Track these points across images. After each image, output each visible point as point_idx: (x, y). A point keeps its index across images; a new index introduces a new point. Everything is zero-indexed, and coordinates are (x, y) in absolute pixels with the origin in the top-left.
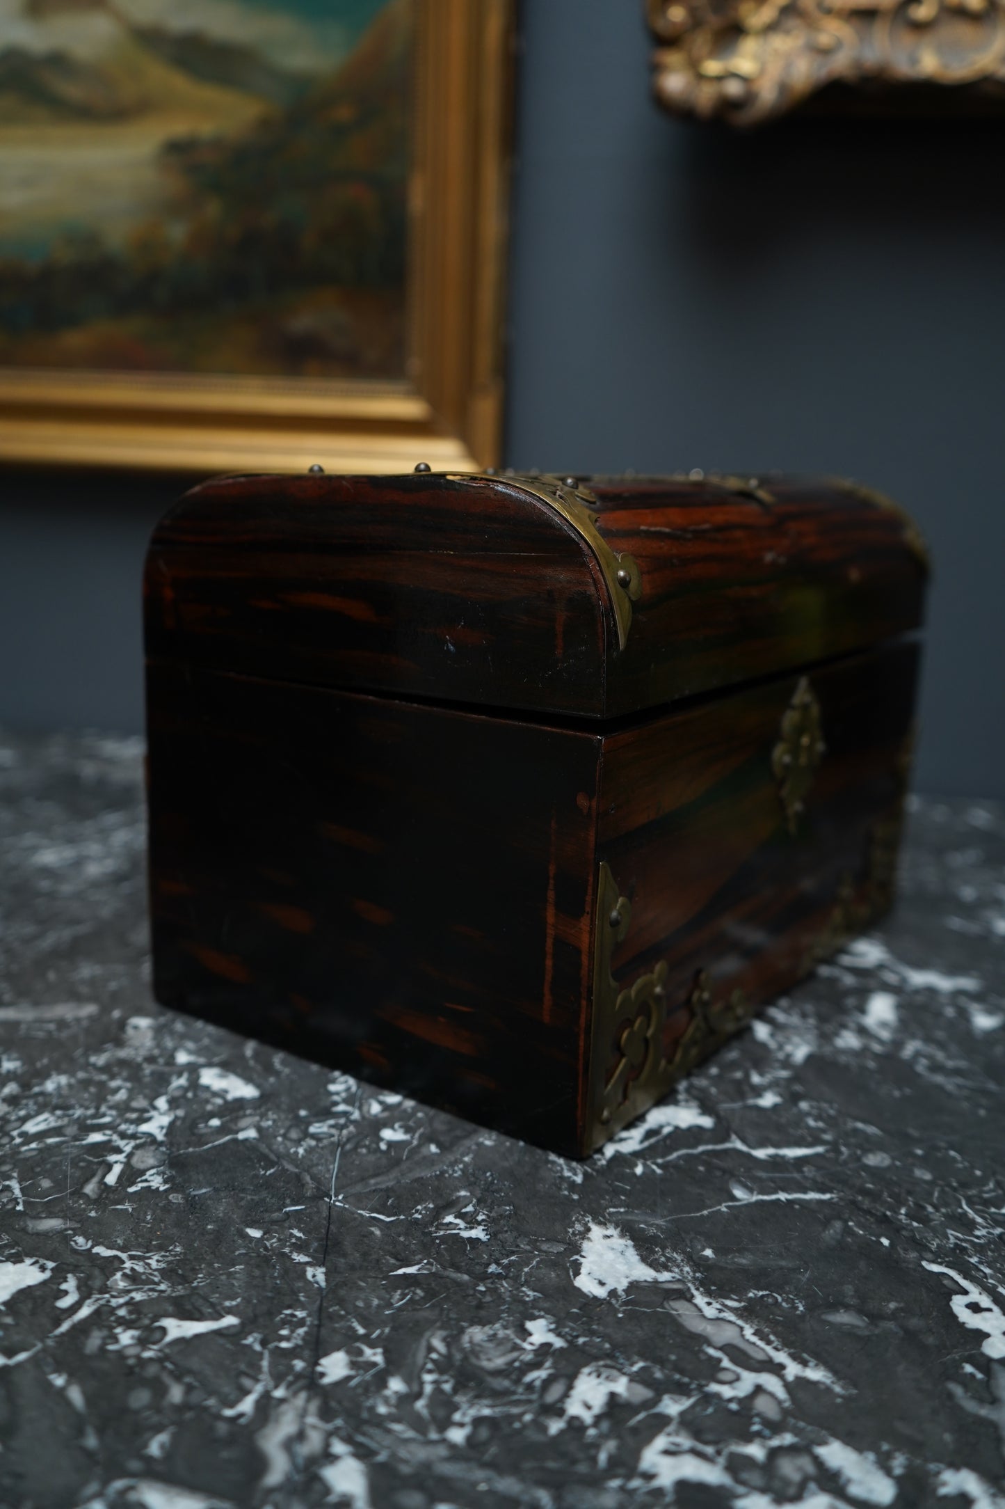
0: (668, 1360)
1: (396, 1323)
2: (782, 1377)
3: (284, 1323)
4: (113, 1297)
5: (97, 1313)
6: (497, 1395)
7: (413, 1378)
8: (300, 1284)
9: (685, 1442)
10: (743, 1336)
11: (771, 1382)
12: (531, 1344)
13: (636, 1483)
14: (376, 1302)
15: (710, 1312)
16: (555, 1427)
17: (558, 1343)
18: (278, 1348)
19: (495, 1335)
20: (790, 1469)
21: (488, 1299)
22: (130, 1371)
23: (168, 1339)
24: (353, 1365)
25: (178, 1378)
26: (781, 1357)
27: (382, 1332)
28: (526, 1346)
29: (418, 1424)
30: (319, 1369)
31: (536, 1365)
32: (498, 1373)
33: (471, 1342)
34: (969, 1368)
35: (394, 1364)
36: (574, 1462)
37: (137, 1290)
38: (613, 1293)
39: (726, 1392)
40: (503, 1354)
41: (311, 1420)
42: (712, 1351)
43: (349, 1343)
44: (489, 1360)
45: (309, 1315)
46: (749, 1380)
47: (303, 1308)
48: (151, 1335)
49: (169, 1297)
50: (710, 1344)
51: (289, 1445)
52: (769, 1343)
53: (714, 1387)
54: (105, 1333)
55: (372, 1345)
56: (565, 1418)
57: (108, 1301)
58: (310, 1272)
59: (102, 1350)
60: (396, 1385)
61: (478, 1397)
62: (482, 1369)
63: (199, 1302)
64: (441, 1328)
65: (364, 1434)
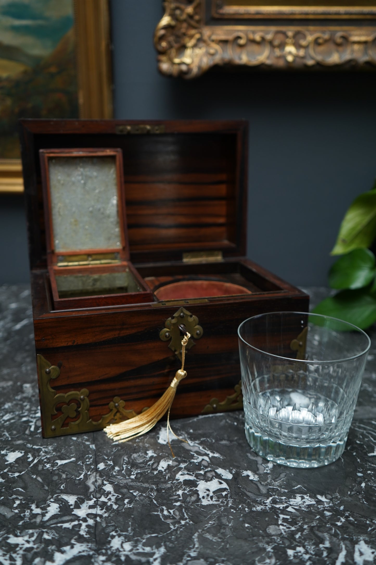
0: (182, 456)
1: (115, 455)
2: (208, 457)
3: (87, 458)
4: (41, 457)
5: (39, 461)
6: (141, 468)
7: (121, 466)
8: (89, 449)
9: (186, 472)
10: (199, 449)
11: (206, 458)
12: (149, 456)
13: (175, 481)
14: (109, 451)
15: (192, 444)
16: (155, 473)
17: (155, 455)
18: (86, 464)
19: (139, 455)
20: (209, 475)
21: (137, 447)
22: (51, 473)
23: (58, 465)
24: (105, 465)
25: (64, 473)
26: (208, 452)
27: (112, 458)
28: (147, 457)
29: (123, 476)
30: (97, 467)
31: (150, 460)
32: (141, 463)
33: (134, 457)
35: (115, 464)
36: (161, 479)
37: (48, 455)
38: (168, 443)
39: (195, 461)
40: (142, 459)
41: (98, 478)
42: (192, 453)
43: (104, 461)
44: (139, 461)
45: (93, 456)
46: (201, 458)
47: (91, 454)
48: (54, 465)
49: (56, 456)
50: (191, 451)
51: (93, 483)
52: (206, 449)
53: (192, 460)
54: (42, 465)
55: (110, 461)
56: (158, 471)
57: (41, 458)
58: (91, 446)
59: (43, 468)
60: (117, 468)
61: (137, 469)
62: (137, 463)
63: (64, 456)
64: (126, 455)
65: (111, 479)
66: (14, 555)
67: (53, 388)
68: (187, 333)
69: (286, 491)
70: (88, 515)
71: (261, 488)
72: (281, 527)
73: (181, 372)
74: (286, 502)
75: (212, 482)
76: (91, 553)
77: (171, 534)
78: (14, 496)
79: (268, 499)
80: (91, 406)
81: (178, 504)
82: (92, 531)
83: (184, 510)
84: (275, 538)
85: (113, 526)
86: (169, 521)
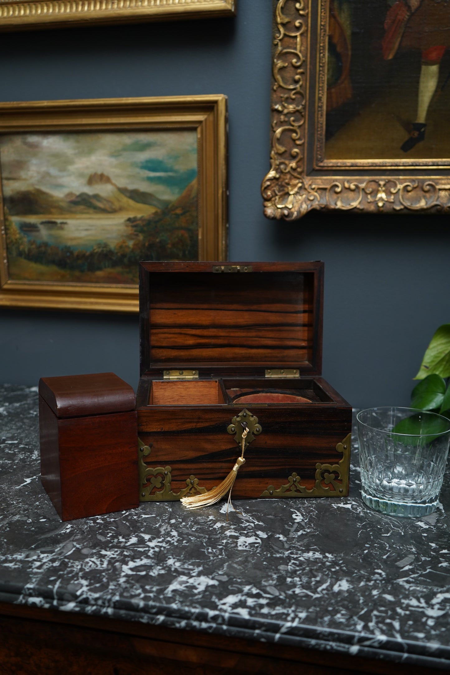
0: (234, 521)
1: (184, 516)
2: (254, 524)
3: (164, 516)
6: (201, 525)
7: (187, 523)
8: (167, 511)
9: (233, 531)
10: (249, 519)
11: (252, 525)
12: (209, 519)
13: (223, 535)
14: (181, 513)
15: (244, 515)
16: (211, 529)
17: (214, 519)
18: (163, 519)
19: (203, 518)
20: (250, 534)
21: (202, 513)
22: (137, 521)
23: (143, 517)
24: (176, 521)
25: (145, 522)
26: (256, 521)
27: (182, 517)
29: (187, 528)
30: (170, 521)
31: (209, 522)
33: (198, 519)
34: (290, 523)
35: (183, 521)
36: (213, 532)
38: (226, 513)
39: (243, 525)
40: (204, 520)
41: (169, 527)
42: (243, 520)
43: (176, 518)
44: (201, 521)
46: (248, 524)
47: (167, 514)
48: (139, 517)
49: (142, 512)
51: (164, 530)
52: (254, 519)
53: (241, 525)
55: (180, 519)
56: (213, 528)
57: (131, 513)
58: (169, 509)
59: (131, 518)
60: (184, 524)
61: (198, 525)
62: (199, 522)
63: (148, 513)
64: (193, 517)
65: (178, 529)
66: (103, 560)
67: (145, 463)
68: (247, 428)
69: (304, 548)
70: (156, 546)
71: (286, 545)
72: (289, 567)
73: (241, 459)
74: (300, 555)
75: (250, 538)
76: (153, 564)
77: (210, 561)
78: (109, 531)
79: (288, 551)
80: (172, 480)
81: (221, 547)
82: (157, 554)
83: (223, 551)
84: (282, 571)
85: (171, 553)
86: (210, 555)
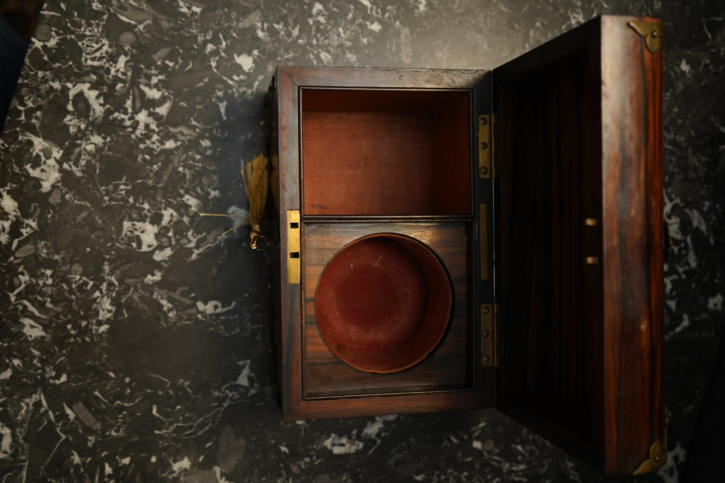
0: (202, 222)
2: (194, 248)
3: (223, 131)
4: (236, 89)
5: (230, 85)
6: (193, 180)
7: (199, 161)
8: (238, 135)
9: (175, 219)
10: (210, 243)
11: (192, 245)
12: (210, 191)
13: (163, 206)
14: (230, 154)
15: (219, 238)
16: (182, 191)
17: (210, 197)
18: (213, 129)
19: (215, 182)
20: (164, 240)
22: (208, 95)
23: (219, 103)
24: (206, 147)
25: (204, 107)
26: (201, 250)
27: (217, 155)
29: (185, 161)
30: (205, 139)
31: (202, 190)
32: (201, 181)
33: (212, 176)
34: (193, 295)
35: (206, 157)
36: (171, 193)
37: (239, 94)
38: (228, 214)
39: (190, 233)
40: (207, 183)
41: (188, 137)
43: (214, 147)
44: (205, 180)
45: (225, 137)
46: (194, 240)
47: (228, 136)
48: (220, 99)
49: (235, 102)
50: (206, 235)
51: (181, 132)
52: (206, 249)
53: (191, 231)
54: (222, 88)
55: (213, 152)
56: (184, 194)
59: (216, 88)
60: (198, 157)
61: (193, 175)
62: (203, 178)
63: (232, 110)
65: (183, 149)
69: (123, 301)
70: (138, 123)
71: (133, 281)
72: (78, 277)
74: (107, 294)
76: (91, 119)
77: (95, 185)
78: (180, 61)
79: (117, 280)
81: (131, 200)
82: (116, 123)
83: (122, 203)
84: (68, 267)
85: (118, 140)
86: (111, 187)
